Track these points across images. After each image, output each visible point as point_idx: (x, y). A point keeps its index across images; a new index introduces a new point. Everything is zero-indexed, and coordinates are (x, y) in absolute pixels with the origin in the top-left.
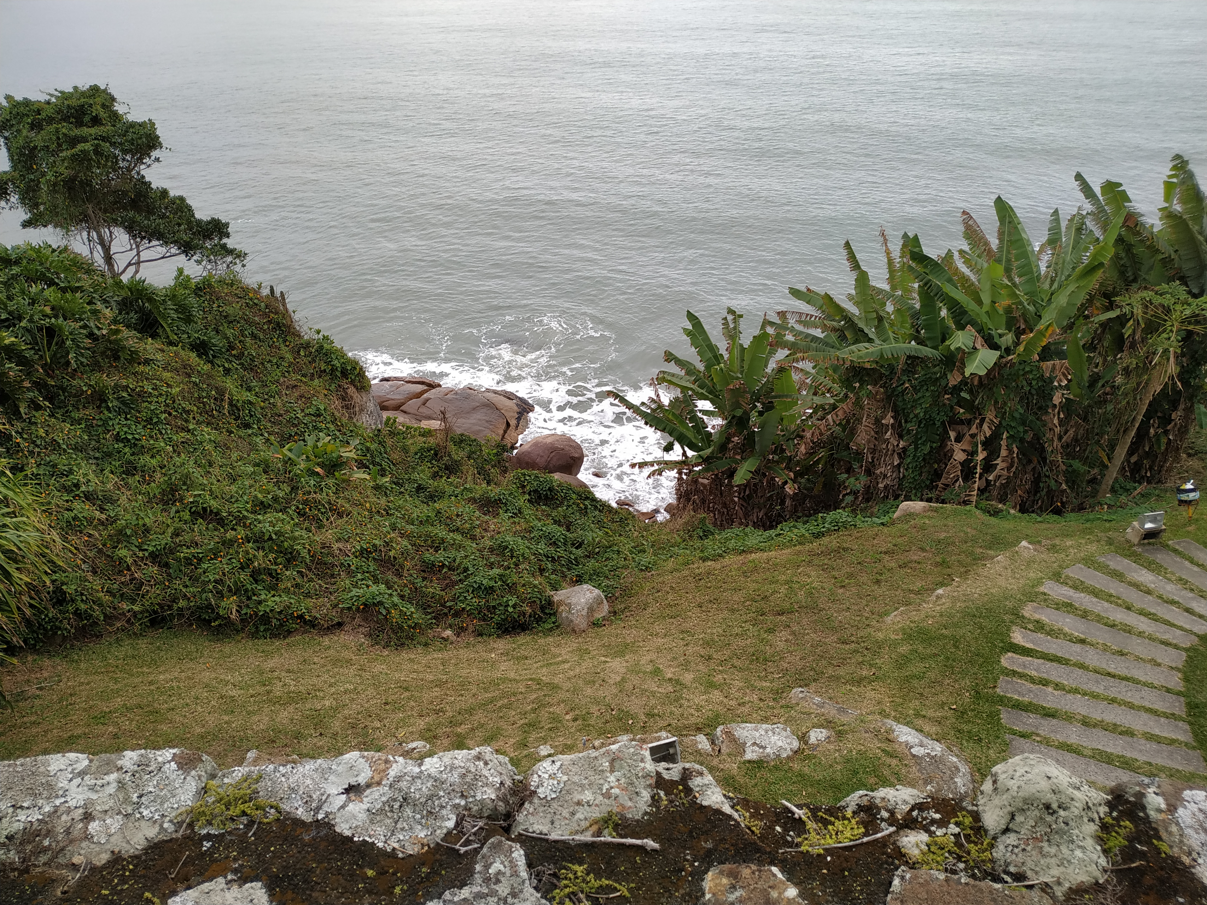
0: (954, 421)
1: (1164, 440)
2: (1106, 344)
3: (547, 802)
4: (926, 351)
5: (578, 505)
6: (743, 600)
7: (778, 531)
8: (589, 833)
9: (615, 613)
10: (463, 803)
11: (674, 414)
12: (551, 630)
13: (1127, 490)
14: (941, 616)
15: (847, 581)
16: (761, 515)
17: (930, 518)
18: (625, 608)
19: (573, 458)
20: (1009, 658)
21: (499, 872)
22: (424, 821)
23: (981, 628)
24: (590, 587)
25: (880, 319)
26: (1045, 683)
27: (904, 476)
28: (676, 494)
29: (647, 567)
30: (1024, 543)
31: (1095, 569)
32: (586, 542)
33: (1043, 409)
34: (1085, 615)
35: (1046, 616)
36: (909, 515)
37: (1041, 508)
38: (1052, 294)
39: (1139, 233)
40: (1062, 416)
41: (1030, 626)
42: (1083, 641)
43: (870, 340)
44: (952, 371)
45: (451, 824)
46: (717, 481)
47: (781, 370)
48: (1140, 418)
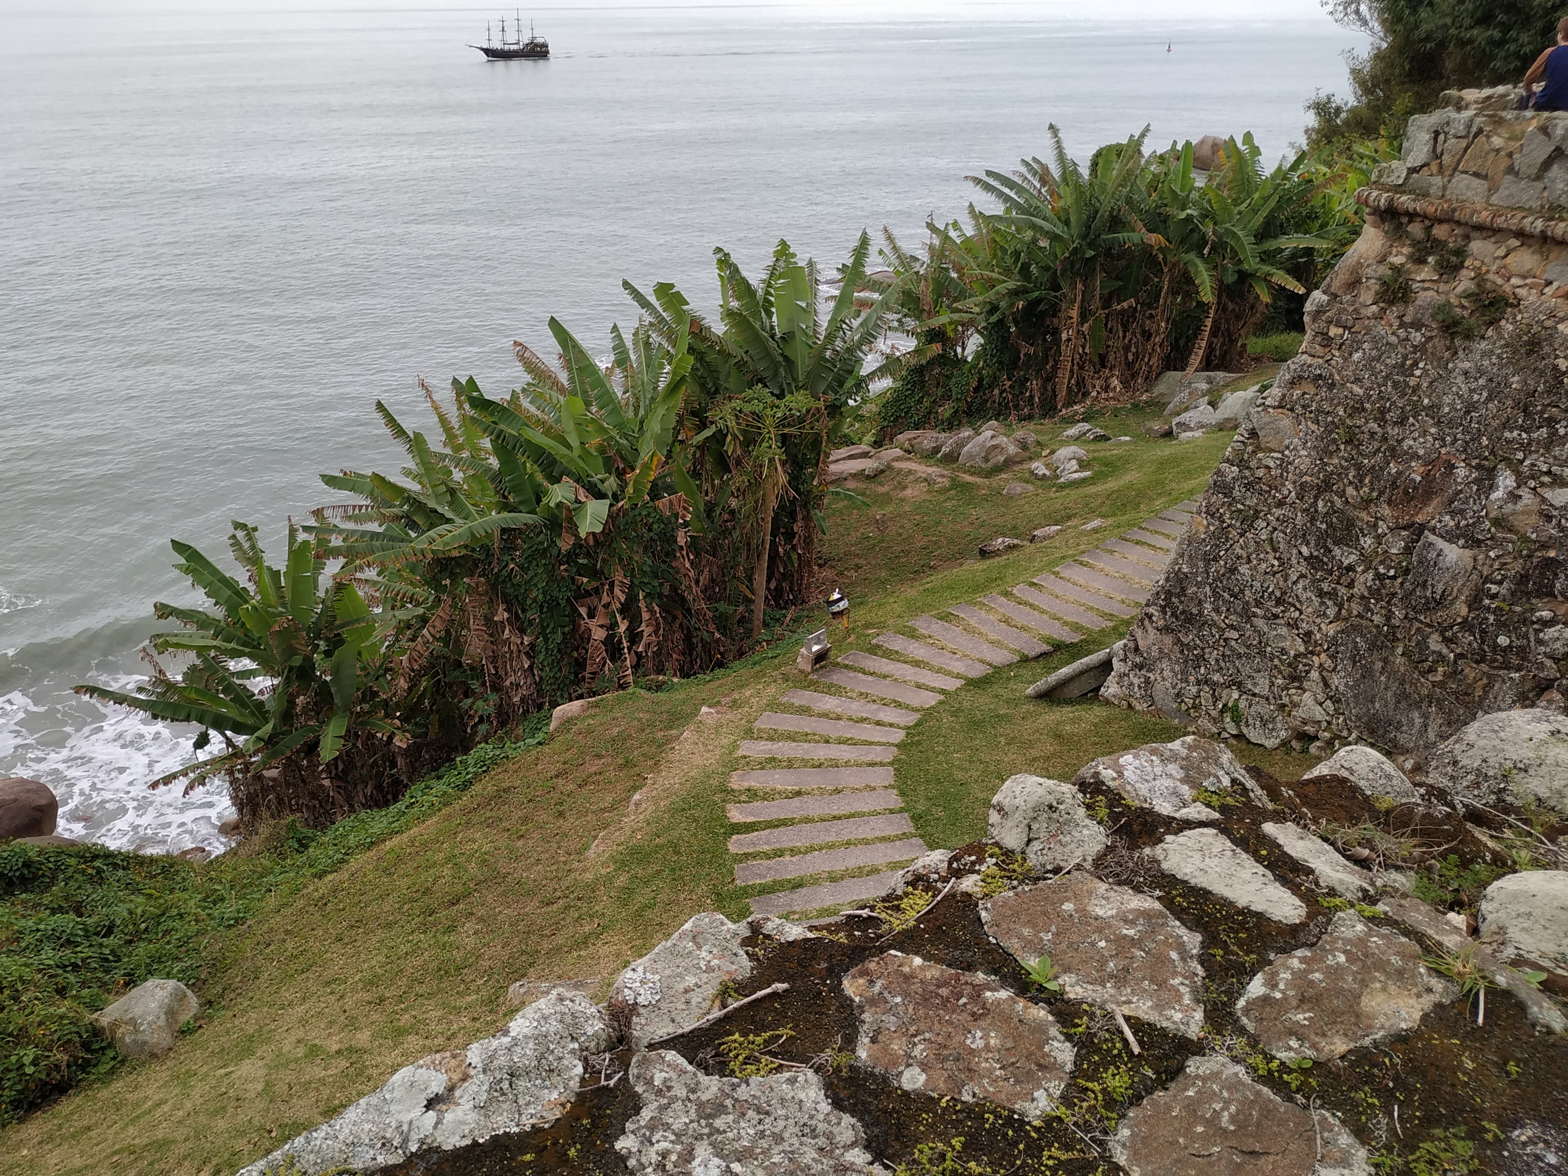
0: (581, 594)
1: (795, 557)
2: (708, 467)
3: (654, 1007)
4: (524, 518)
5: (83, 872)
6: (397, 906)
7: (407, 800)
8: (716, 1009)
9: (210, 1003)
10: (576, 1046)
11: (197, 691)
12: (112, 1071)
13: (778, 620)
14: (648, 824)
15: (523, 828)
16: (368, 791)
17: (593, 717)
18: (224, 989)
19: (39, 809)
20: (736, 842)
21: (665, 1080)
22: (548, 1083)
23: (696, 820)
24: (157, 981)
25: (452, 492)
26: (779, 853)
27: (541, 678)
28: (234, 804)
29: (236, 920)
30: (704, 709)
31: (783, 712)
32: (118, 922)
33: (670, 554)
34: (790, 764)
35: (755, 780)
36: (568, 722)
37: (701, 667)
38: (642, 423)
39: (705, 339)
40: (692, 557)
41: (743, 798)
42: (798, 793)
43: (449, 521)
44: (560, 535)
45: (579, 1070)
46: (291, 765)
47: (340, 587)
48: (768, 538)
